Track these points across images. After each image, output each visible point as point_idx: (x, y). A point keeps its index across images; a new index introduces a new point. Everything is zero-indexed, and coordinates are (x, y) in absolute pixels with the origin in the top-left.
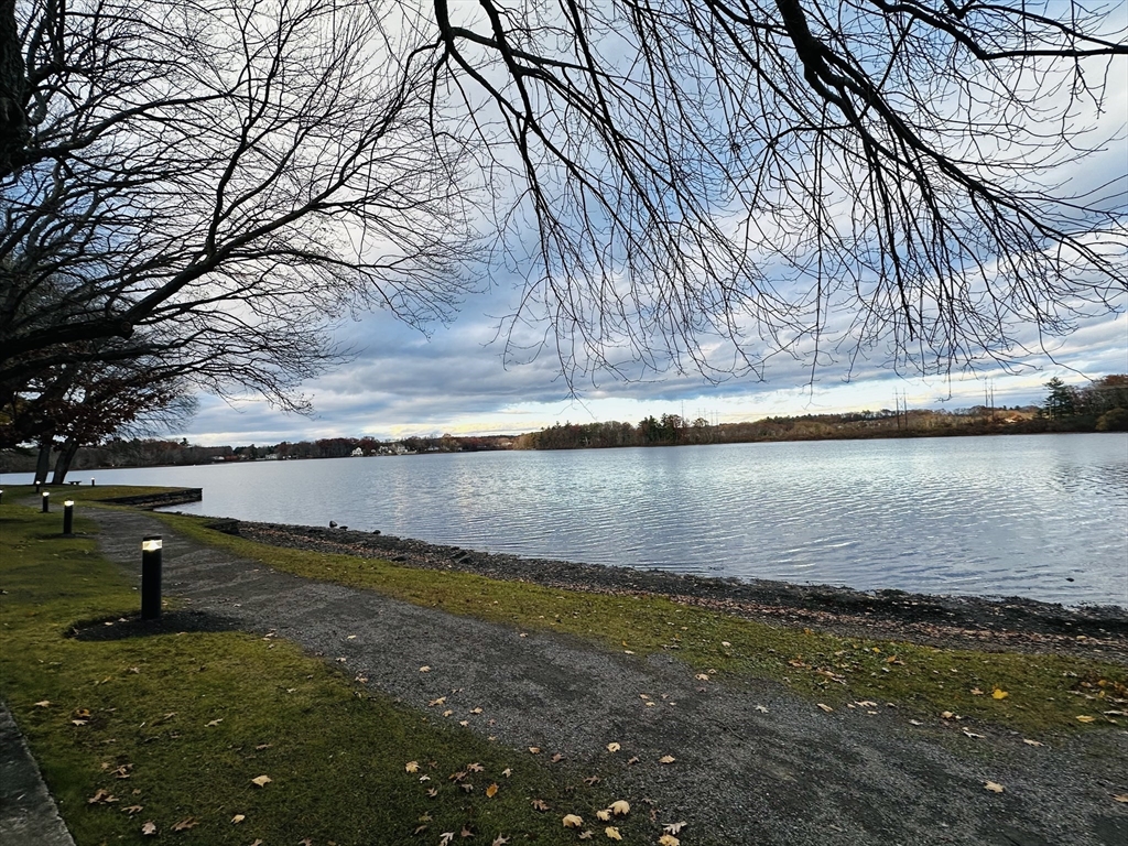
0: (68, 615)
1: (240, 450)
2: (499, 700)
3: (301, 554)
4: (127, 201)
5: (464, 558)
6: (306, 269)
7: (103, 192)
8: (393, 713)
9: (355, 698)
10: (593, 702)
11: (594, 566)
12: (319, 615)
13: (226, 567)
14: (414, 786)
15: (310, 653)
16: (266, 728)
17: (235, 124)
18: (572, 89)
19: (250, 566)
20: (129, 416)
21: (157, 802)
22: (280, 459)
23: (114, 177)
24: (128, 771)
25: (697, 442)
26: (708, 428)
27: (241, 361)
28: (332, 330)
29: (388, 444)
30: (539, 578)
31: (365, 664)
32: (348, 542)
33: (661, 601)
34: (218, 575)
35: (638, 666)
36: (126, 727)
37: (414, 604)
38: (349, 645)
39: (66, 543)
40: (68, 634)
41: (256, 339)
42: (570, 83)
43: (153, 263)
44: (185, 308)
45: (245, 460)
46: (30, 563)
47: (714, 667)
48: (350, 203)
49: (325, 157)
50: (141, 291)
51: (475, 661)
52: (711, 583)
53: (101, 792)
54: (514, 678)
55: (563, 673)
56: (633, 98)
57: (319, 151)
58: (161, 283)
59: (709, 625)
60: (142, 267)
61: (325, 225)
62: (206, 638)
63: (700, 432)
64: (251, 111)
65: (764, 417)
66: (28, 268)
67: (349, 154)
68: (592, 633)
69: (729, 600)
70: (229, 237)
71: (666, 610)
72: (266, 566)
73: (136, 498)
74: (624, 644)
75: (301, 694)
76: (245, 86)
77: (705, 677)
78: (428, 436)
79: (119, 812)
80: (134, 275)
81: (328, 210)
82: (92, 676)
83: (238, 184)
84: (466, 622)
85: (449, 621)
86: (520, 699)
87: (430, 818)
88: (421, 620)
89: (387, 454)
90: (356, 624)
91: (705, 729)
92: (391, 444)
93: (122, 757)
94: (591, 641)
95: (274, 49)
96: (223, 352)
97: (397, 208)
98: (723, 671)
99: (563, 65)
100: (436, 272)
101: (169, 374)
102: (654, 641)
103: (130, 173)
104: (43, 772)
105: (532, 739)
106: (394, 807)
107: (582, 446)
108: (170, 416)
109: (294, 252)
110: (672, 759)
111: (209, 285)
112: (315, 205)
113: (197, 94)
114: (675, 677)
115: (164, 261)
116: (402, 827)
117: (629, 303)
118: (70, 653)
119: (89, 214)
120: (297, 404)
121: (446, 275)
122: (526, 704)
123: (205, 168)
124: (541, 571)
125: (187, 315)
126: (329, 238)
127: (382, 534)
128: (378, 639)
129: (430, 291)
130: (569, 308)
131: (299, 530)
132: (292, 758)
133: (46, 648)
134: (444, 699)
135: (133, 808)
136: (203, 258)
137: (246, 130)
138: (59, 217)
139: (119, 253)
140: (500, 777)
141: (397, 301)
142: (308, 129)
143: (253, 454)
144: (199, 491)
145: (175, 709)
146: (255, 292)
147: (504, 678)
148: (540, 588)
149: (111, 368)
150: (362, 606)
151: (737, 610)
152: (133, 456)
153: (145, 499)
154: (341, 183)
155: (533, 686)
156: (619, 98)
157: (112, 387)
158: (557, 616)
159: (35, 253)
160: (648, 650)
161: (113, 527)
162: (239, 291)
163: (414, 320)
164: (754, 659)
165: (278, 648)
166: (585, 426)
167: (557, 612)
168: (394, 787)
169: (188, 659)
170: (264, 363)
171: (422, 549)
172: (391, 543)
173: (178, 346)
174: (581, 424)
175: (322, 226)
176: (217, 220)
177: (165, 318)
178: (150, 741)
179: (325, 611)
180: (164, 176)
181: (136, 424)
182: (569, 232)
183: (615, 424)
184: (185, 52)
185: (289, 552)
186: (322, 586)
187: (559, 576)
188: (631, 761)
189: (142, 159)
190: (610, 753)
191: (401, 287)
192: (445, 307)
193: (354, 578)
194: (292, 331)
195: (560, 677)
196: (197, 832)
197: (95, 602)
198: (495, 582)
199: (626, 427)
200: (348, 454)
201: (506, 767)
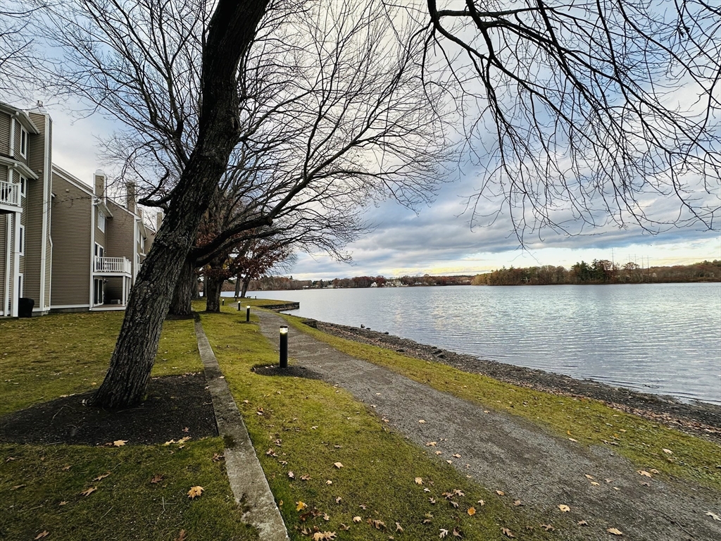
0: (251, 360)
1: (315, 283)
2: (471, 452)
3: (348, 342)
4: (269, 157)
5: (441, 355)
6: (350, 180)
7: (260, 154)
8: (405, 444)
9: (382, 431)
10: (544, 470)
11: (536, 371)
12: (361, 378)
13: (313, 345)
14: (421, 493)
15: (356, 399)
16: (339, 437)
17: (315, 106)
18: (522, 26)
19: (324, 346)
20: (270, 264)
21: (293, 462)
22: (334, 288)
23: (264, 146)
24: (280, 443)
25: (627, 281)
26: (638, 270)
27: (318, 234)
28: (362, 214)
29: (391, 280)
30: (493, 374)
31: (386, 411)
32: (371, 337)
33: (599, 405)
34: (309, 349)
35: (582, 452)
36: (277, 420)
37: (413, 379)
38: (377, 398)
39: (247, 326)
40: (252, 370)
41: (324, 222)
42: (521, 22)
43: (280, 186)
44: (293, 208)
45: (318, 288)
46: (236, 334)
47: (657, 468)
48: (373, 138)
49: (360, 113)
50: (274, 202)
51: (454, 422)
52: (646, 398)
53: (271, 450)
54: (482, 440)
55: (518, 444)
56: (574, 18)
57: (356, 111)
58: (283, 196)
59: (648, 432)
60: (276, 189)
61: (358, 153)
62: (309, 382)
63: (630, 274)
64: (324, 97)
65: (701, 261)
66: (233, 195)
67: (373, 108)
68: (539, 420)
69: (665, 415)
70: (312, 168)
71: (603, 413)
72: (332, 347)
73: (272, 306)
74: (569, 433)
75: (355, 422)
76: (320, 84)
77: (648, 474)
78: (415, 276)
79: (278, 462)
80: (271, 193)
81: (361, 144)
82: (263, 392)
83: (317, 138)
84: (446, 396)
85: (435, 394)
86: (487, 455)
87: (432, 516)
88: (417, 391)
89: (391, 286)
90: (380, 387)
91: (651, 518)
92: (393, 280)
93: (277, 435)
94: (540, 425)
95: (334, 59)
96: (310, 230)
97: (399, 136)
98: (667, 474)
99: (515, 12)
100: (422, 172)
101: (287, 242)
102: (595, 436)
103: (269, 142)
104: (249, 434)
105: (497, 485)
106: (410, 502)
107: (523, 283)
108: (286, 265)
109: (343, 171)
110: (620, 533)
111: (303, 195)
112: (354, 143)
113: (298, 95)
114: (617, 468)
115: (283, 185)
116: (415, 516)
117: (570, 176)
118: (254, 379)
119: (254, 166)
120: (344, 257)
121: (429, 173)
122: (492, 459)
123: (301, 133)
124: (494, 370)
125: (294, 212)
126: (361, 161)
127: (390, 334)
128: (393, 398)
129: (419, 184)
130: (521, 185)
131: (345, 328)
132: (353, 456)
133: (245, 375)
134: (435, 443)
135: (284, 462)
136: (301, 181)
137: (321, 107)
138: (245, 169)
139: (265, 184)
140: (477, 504)
141: (399, 193)
142: (351, 99)
143: (322, 285)
144: (298, 304)
145: (297, 416)
146: (324, 196)
147: (475, 438)
148: (495, 381)
149: (262, 241)
150: (382, 376)
151: (675, 425)
152: (271, 285)
153: (276, 306)
154: (368, 127)
155: (496, 448)
156: (562, 22)
157: (264, 250)
158: (511, 403)
159: (236, 188)
160: (589, 441)
161: (265, 320)
162: (317, 196)
163: (409, 203)
164: (699, 469)
165: (341, 393)
166: (525, 269)
167: (510, 400)
168: (409, 490)
169: (300, 392)
170: (328, 235)
171: (414, 346)
172: (395, 341)
173: (290, 228)
174: (522, 267)
175: (357, 154)
176: (308, 160)
177: (284, 214)
178: (287, 430)
179: (363, 376)
180: (284, 141)
181: (272, 269)
182: (519, 131)
183: (551, 267)
184: (292, 74)
185: (342, 340)
186: (360, 361)
187: (509, 374)
188: (580, 523)
189: (274, 134)
190: (562, 512)
191: (401, 184)
192: (428, 194)
193: (377, 359)
194: (342, 216)
195: (516, 446)
196: (311, 483)
197: (262, 356)
198: (463, 373)
199: (560, 270)
200: (369, 286)
201: (480, 499)
